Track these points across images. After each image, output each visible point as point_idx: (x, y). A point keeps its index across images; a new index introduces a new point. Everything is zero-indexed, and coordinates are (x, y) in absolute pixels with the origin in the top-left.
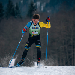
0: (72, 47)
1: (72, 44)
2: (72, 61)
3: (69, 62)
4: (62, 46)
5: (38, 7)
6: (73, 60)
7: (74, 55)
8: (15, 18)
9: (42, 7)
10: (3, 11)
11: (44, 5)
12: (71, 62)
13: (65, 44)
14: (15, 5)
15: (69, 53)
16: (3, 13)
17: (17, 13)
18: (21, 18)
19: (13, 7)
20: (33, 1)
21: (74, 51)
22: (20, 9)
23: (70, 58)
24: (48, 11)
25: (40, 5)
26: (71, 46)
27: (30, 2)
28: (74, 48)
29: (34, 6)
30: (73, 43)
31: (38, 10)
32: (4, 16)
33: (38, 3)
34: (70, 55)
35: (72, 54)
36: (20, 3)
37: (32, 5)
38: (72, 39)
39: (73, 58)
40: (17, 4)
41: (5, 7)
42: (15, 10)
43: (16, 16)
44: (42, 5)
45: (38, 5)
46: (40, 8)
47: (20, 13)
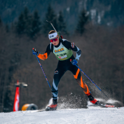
5: (92, 18)
9: (99, 17)
10: (40, 24)
11: (103, 15)
14: (58, 15)
16: (40, 26)
17: (61, 27)
18: (67, 34)
19: (54, 18)
20: (85, 8)
22: (65, 20)
24: (108, 24)
25: (95, 14)
27: (80, 10)
29: (86, 15)
31: (93, 22)
32: (41, 32)
33: (93, 12)
36: (65, 11)
37: (83, 14)
40: (60, 13)
41: (42, 17)
42: (58, 22)
44: (99, 14)
45: (92, 14)
46: (96, 19)
47: (65, 27)
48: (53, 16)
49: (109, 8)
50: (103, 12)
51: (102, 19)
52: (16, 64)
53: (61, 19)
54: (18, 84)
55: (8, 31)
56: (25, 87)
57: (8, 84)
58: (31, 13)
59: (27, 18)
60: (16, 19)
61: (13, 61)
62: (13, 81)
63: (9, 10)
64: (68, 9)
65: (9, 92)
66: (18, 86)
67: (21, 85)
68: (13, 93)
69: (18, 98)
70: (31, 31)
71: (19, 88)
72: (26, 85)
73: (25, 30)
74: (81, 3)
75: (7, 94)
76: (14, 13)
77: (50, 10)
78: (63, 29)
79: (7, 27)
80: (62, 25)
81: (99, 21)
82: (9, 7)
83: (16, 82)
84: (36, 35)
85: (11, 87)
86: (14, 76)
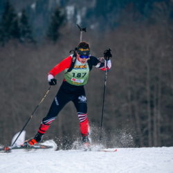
0: (149, 105)
1: (148, 99)
2: (150, 136)
3: (142, 139)
4: (125, 104)
5: (69, 18)
6: (152, 134)
7: (152, 122)
8: (21, 41)
9: (79, 17)
11: (84, 13)
12: (146, 139)
13: (132, 98)
14: (20, 14)
15: (143, 118)
17: (24, 32)
18: (34, 42)
19: (15, 19)
21: (152, 114)
22: (29, 21)
23: (145, 130)
24: (92, 27)
25: (73, 13)
26: (146, 102)
28: (152, 106)
29: (61, 14)
30: (152, 96)
33: (70, 10)
34: (144, 122)
35: (149, 120)
36: (29, 8)
37: (57, 13)
38: (148, 88)
39: (152, 129)
40: (23, 11)
42: (20, 24)
43: (23, 39)
44: (79, 12)
45: (69, 13)
47: (30, 32)
49: (93, 4)
50: (84, 9)
51: (83, 19)
53: (24, 19)
64: (33, 6)
78: (27, 34)
80: (26, 29)
81: (79, 22)
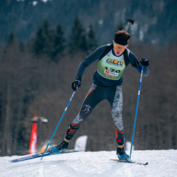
5: (133, 33)
9: (141, 33)
10: (64, 41)
14: (88, 30)
16: (64, 44)
17: (91, 46)
19: (83, 34)
20: (123, 21)
22: (96, 36)
24: (153, 42)
25: (136, 29)
27: (116, 23)
31: (134, 39)
32: (66, 51)
36: (97, 24)
40: (91, 27)
41: (68, 33)
42: (87, 38)
44: (141, 28)
45: (132, 29)
46: (138, 35)
47: (96, 45)
48: (81, 30)
49: (154, 21)
50: (146, 26)
51: (145, 35)
52: (33, 92)
53: (91, 35)
54: (35, 119)
55: (22, 50)
56: (45, 123)
57: (22, 119)
58: (53, 27)
59: (47, 33)
60: (33, 35)
61: (29, 88)
62: (29, 115)
63: (24, 23)
64: (101, 22)
65: (23, 129)
66: (35, 122)
67: (39, 120)
68: (28, 131)
69: (35, 137)
70: (53, 50)
71: (36, 125)
72: (46, 121)
73: (45, 49)
74: (117, 14)
75: (20, 132)
76: (30, 26)
77: (77, 23)
79: (21, 45)
80: (93, 43)
81: (141, 37)
82: (24, 19)
83: (33, 116)
84: (59, 55)
85: (26, 123)
86: (31, 108)
